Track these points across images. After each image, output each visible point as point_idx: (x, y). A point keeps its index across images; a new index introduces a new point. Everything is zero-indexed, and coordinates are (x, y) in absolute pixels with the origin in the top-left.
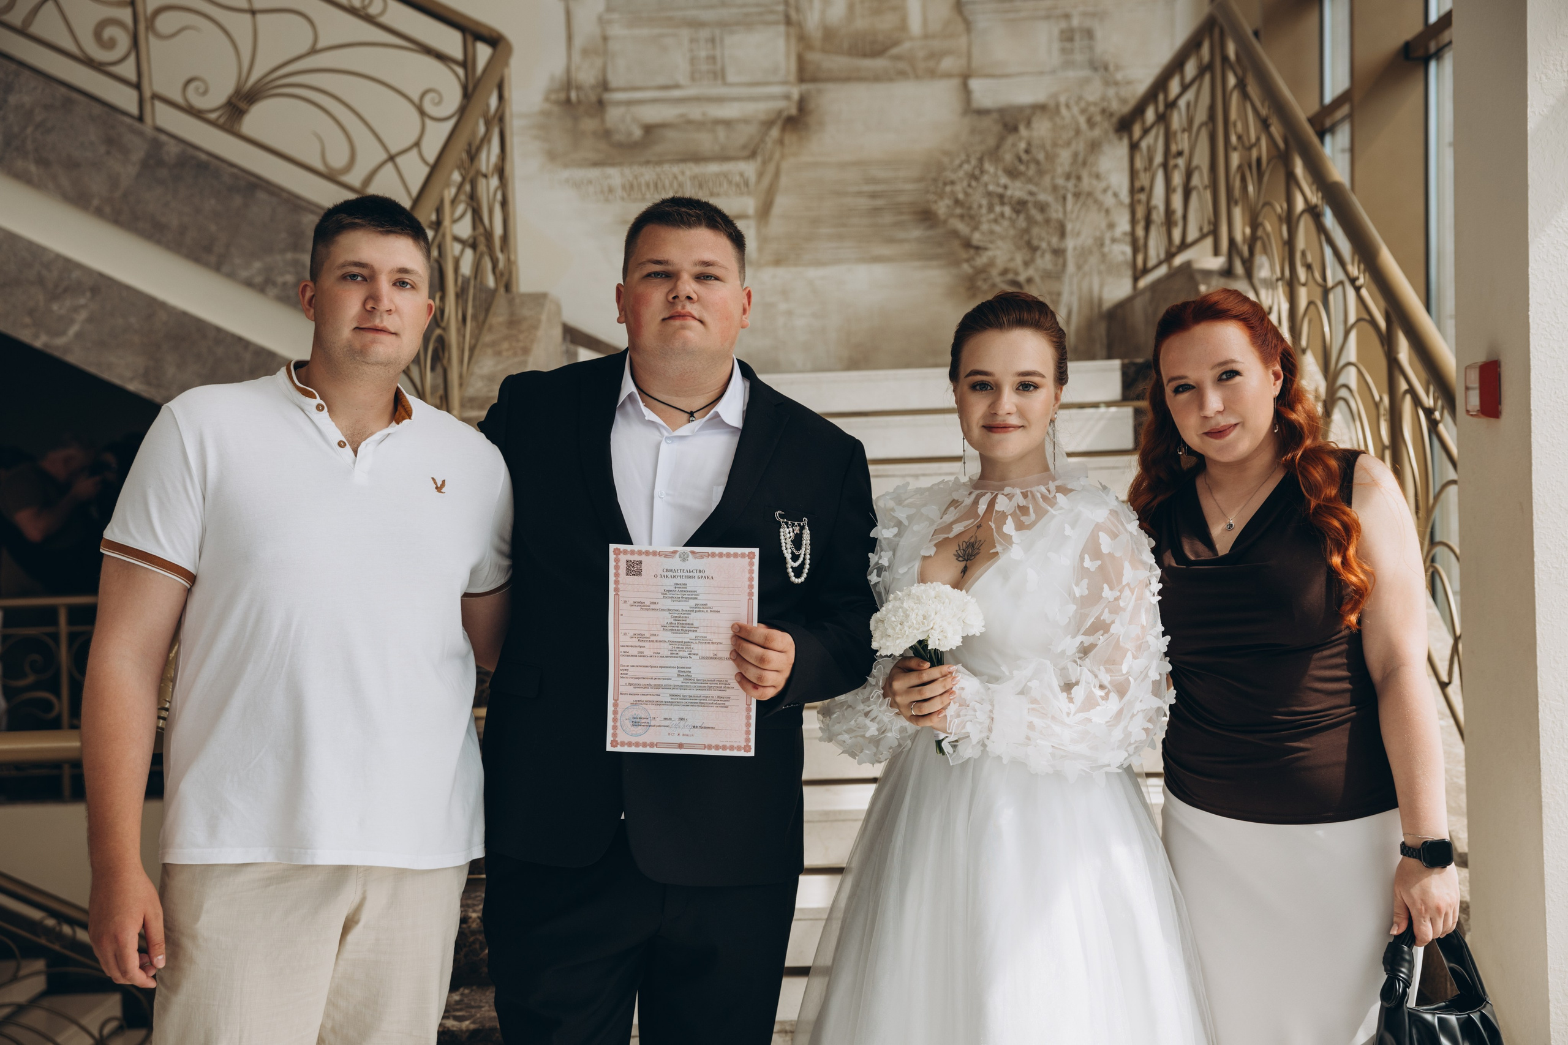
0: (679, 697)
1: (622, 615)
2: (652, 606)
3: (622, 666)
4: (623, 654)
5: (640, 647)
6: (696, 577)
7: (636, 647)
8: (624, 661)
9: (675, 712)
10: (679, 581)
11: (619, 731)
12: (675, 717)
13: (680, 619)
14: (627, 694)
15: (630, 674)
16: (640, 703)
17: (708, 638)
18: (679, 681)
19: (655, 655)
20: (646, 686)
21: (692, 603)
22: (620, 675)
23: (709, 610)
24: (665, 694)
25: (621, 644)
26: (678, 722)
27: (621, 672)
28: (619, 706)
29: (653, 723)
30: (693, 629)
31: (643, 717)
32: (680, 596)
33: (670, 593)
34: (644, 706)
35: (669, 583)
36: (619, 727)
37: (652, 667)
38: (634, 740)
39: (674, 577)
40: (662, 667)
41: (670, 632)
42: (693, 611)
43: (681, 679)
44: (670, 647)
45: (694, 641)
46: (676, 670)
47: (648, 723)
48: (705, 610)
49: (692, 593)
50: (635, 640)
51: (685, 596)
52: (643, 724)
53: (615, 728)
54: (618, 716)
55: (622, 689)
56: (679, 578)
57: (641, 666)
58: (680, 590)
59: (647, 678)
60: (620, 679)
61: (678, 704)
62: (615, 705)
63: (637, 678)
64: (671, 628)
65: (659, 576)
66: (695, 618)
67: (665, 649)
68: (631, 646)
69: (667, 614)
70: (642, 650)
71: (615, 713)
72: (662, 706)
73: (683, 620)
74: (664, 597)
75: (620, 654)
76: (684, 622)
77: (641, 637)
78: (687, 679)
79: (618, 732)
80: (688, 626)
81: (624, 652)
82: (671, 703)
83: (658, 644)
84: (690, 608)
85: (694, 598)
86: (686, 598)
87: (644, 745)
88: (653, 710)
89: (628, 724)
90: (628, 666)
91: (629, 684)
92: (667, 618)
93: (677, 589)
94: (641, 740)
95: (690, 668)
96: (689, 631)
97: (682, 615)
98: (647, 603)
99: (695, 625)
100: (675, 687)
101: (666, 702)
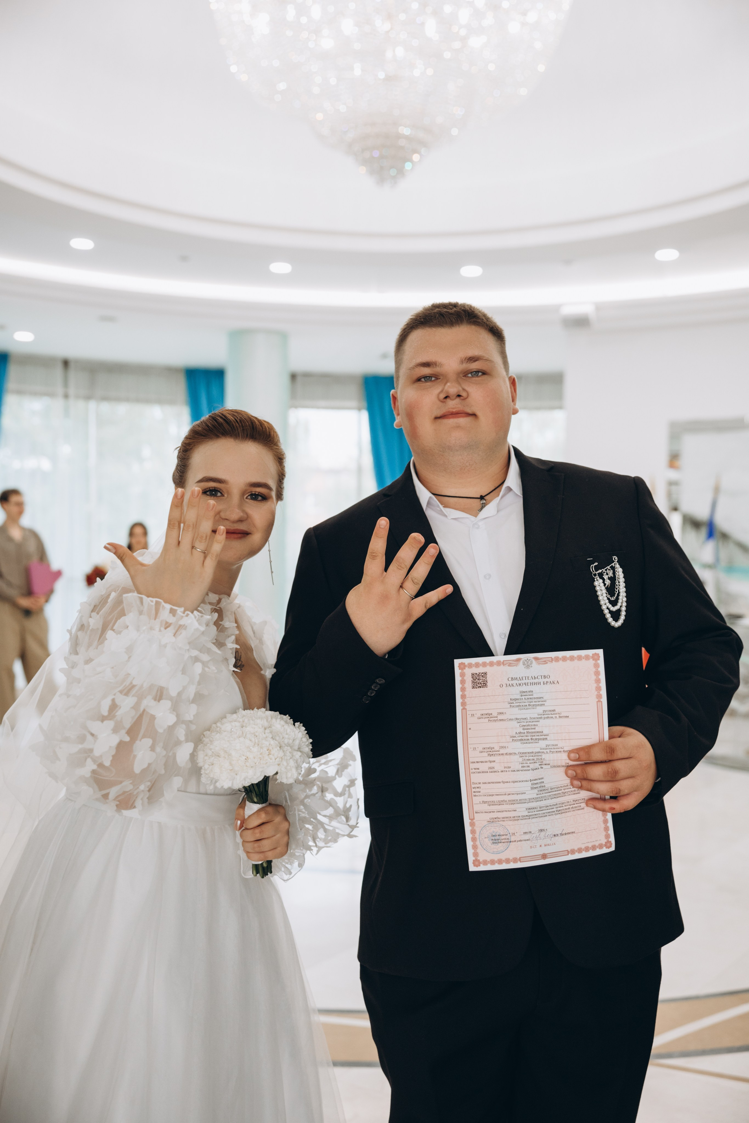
0: (535, 810)
1: (470, 729)
2: (500, 717)
3: (474, 783)
4: (474, 771)
5: (491, 762)
6: (542, 683)
7: (486, 762)
8: (475, 778)
9: (534, 825)
10: (524, 688)
11: (480, 850)
12: (535, 829)
13: (529, 727)
14: (483, 812)
15: (483, 791)
16: (496, 820)
17: (560, 746)
18: (533, 794)
19: (506, 769)
20: (501, 803)
21: (540, 710)
22: (473, 794)
23: (558, 716)
24: (521, 810)
25: (471, 760)
26: (538, 834)
27: (473, 790)
28: (476, 825)
29: (513, 838)
30: (543, 737)
31: (502, 833)
32: (527, 704)
33: (517, 701)
34: (501, 823)
35: (515, 692)
36: (479, 846)
37: (504, 782)
38: (496, 857)
39: (520, 685)
40: (514, 782)
41: (519, 743)
42: (541, 718)
43: (536, 791)
44: (521, 759)
45: (545, 751)
46: (529, 783)
47: (508, 839)
48: (554, 716)
49: (539, 700)
50: (485, 757)
51: (532, 704)
52: (503, 841)
53: (475, 847)
54: (477, 836)
55: (476, 808)
56: (524, 685)
57: (493, 783)
58: (526, 697)
59: (501, 795)
60: (474, 798)
61: (535, 816)
62: (472, 824)
63: (490, 795)
64: (520, 738)
65: (504, 686)
66: (544, 726)
67: (515, 762)
68: (482, 762)
69: (515, 723)
70: (492, 765)
71: (473, 832)
72: (520, 821)
73: (532, 729)
74: (510, 706)
75: (471, 771)
76: (533, 730)
77: (491, 751)
78: (541, 791)
79: (478, 851)
80: (538, 734)
81: (475, 769)
82: (529, 817)
83: (508, 757)
84: (539, 715)
85: (541, 705)
86: (534, 705)
87: (508, 861)
88: (511, 827)
89: (488, 842)
90: (480, 783)
91: (483, 802)
92: (515, 728)
93: (523, 697)
94: (503, 856)
95: (542, 778)
96: (539, 739)
97: (530, 723)
98: (495, 714)
99: (545, 733)
100: (531, 800)
101: (523, 816)
